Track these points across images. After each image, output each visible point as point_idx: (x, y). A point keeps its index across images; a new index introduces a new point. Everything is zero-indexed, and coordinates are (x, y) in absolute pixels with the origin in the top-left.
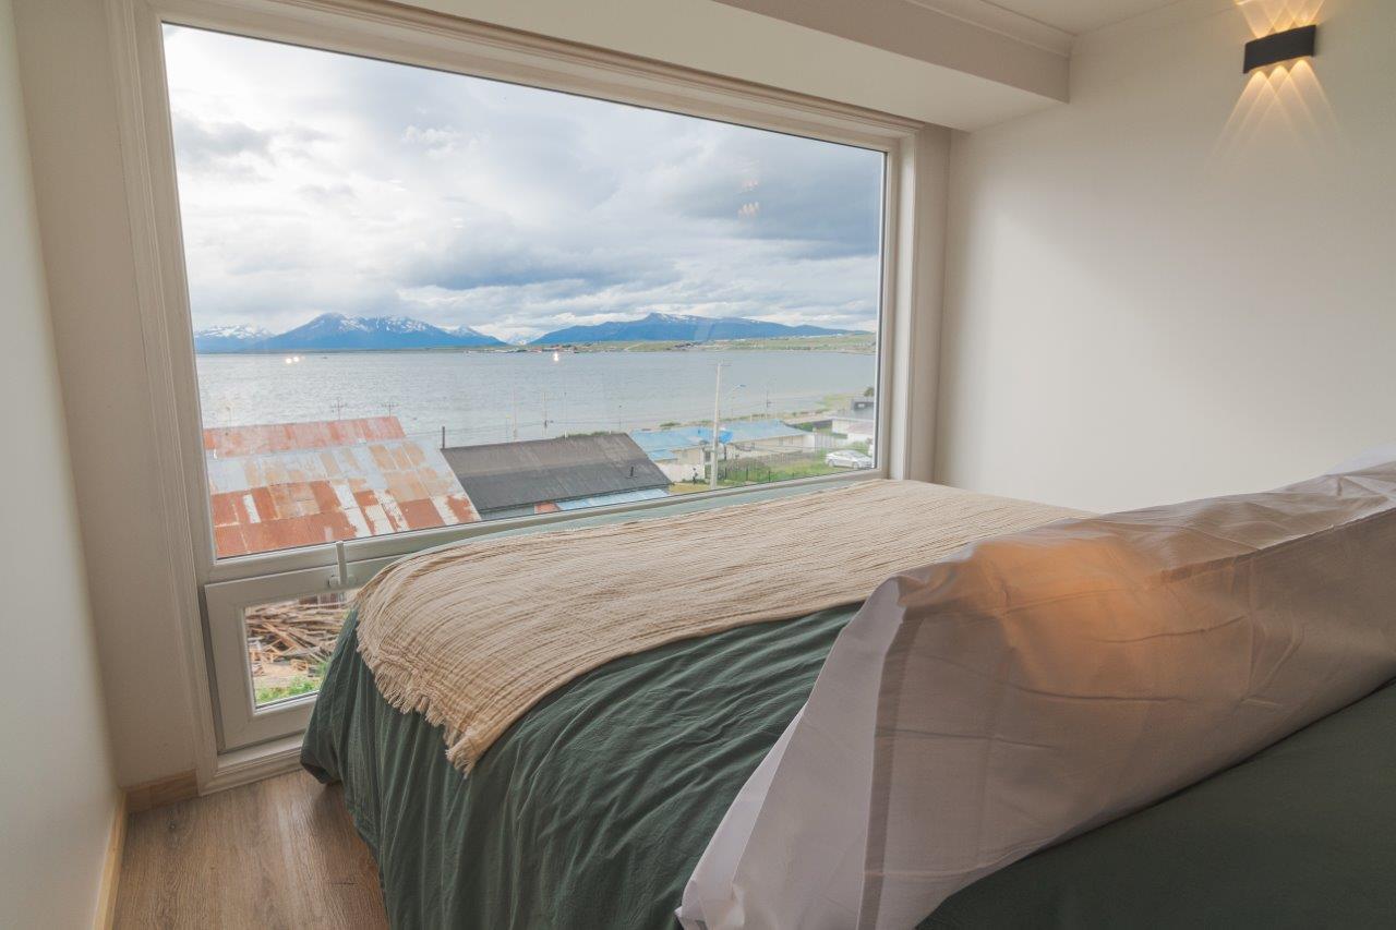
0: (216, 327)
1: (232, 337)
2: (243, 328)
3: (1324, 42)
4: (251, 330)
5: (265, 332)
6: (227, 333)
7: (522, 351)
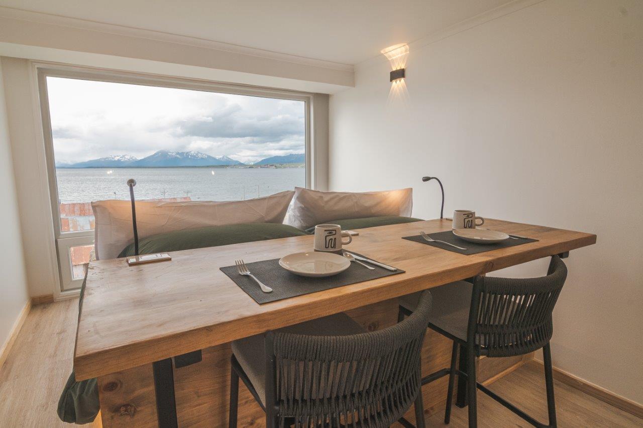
0: (111, 156)
1: (119, 160)
2: (124, 156)
3: (407, 74)
4: (128, 157)
5: (134, 158)
6: (116, 159)
7: (251, 167)
